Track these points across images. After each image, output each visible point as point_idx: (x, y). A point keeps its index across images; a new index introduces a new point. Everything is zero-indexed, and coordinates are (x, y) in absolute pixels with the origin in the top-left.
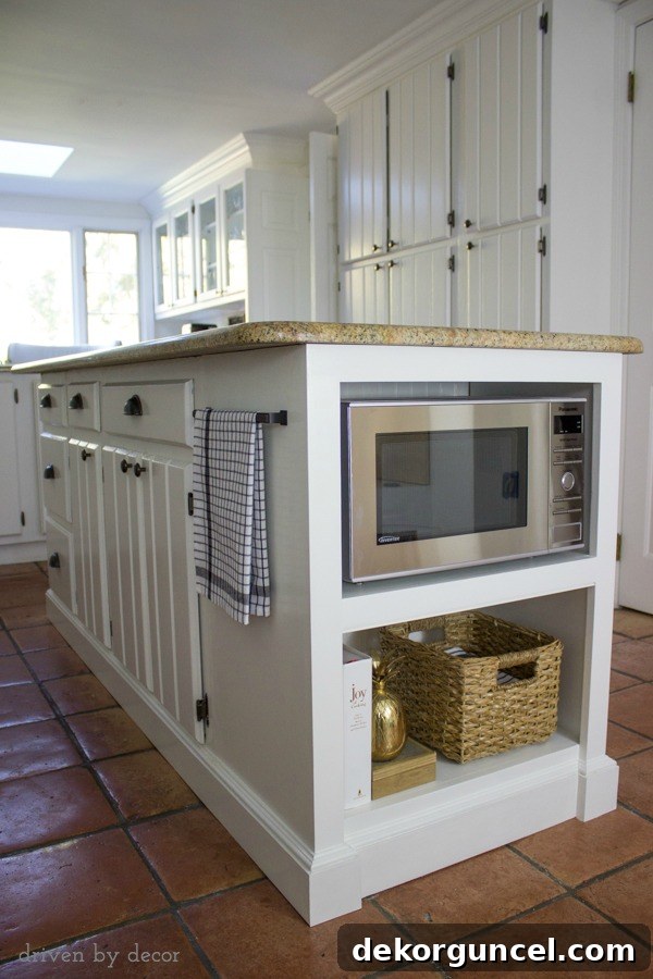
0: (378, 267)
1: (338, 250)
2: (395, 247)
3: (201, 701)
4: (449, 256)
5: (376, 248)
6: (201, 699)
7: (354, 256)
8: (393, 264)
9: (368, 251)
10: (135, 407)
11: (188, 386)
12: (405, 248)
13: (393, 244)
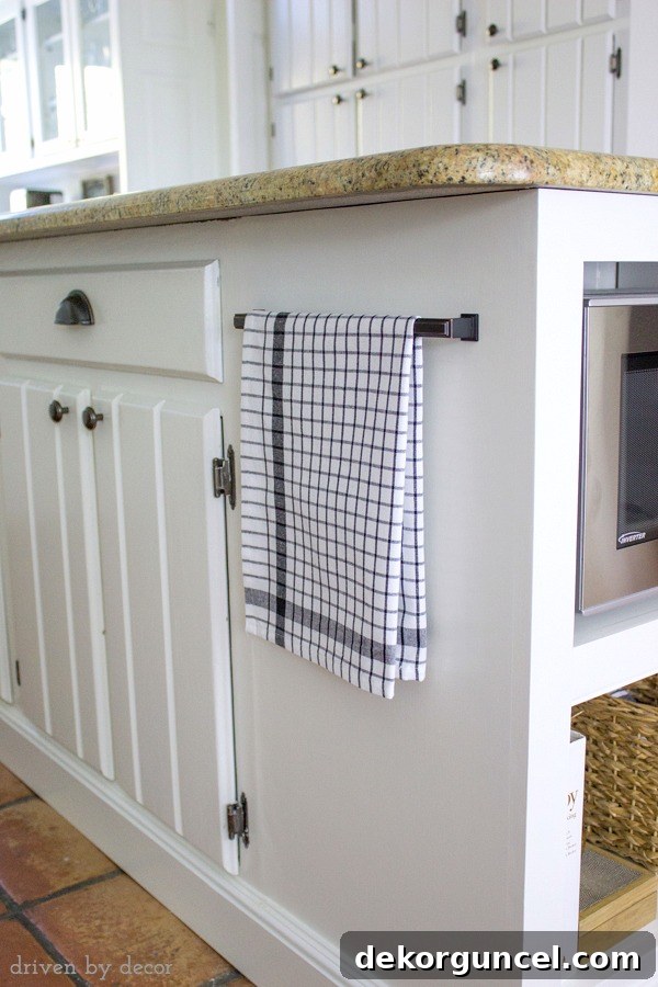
0: (340, 100)
1: (270, 74)
2: (367, 69)
3: (235, 807)
4: (457, 81)
5: (336, 70)
6: (233, 802)
7: (298, 83)
8: (364, 94)
9: (322, 74)
10: (78, 310)
11: (210, 272)
12: (383, 71)
13: (364, 64)
